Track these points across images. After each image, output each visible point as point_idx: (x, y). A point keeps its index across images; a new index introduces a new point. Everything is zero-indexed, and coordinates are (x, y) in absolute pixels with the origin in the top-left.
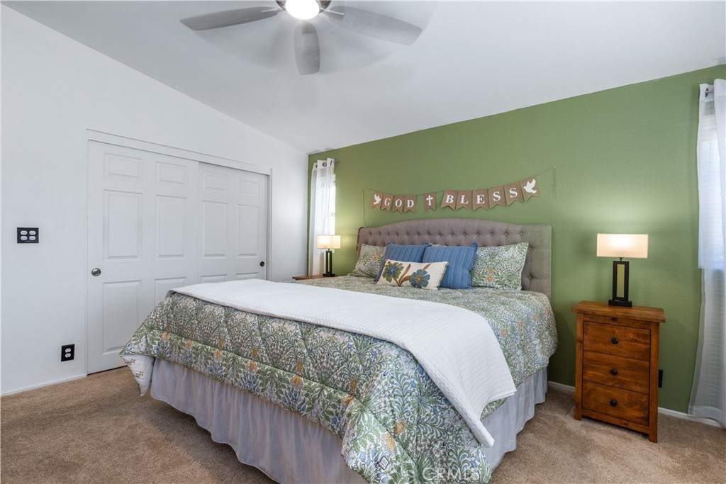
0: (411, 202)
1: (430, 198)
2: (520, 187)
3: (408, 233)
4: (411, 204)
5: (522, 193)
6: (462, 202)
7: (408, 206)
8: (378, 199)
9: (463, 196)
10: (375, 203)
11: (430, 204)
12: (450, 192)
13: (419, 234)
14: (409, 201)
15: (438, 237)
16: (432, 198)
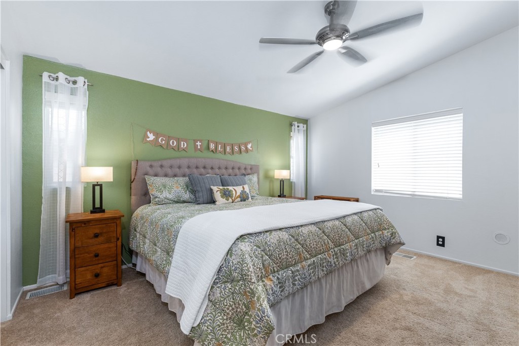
0: (184, 144)
1: (199, 143)
2: (246, 145)
3: (189, 167)
4: (184, 145)
5: (247, 148)
6: (219, 149)
7: (182, 146)
8: (151, 137)
9: (220, 146)
10: (148, 139)
11: (199, 147)
12: (213, 142)
13: (197, 167)
14: (182, 143)
15: (210, 170)
16: (200, 144)
